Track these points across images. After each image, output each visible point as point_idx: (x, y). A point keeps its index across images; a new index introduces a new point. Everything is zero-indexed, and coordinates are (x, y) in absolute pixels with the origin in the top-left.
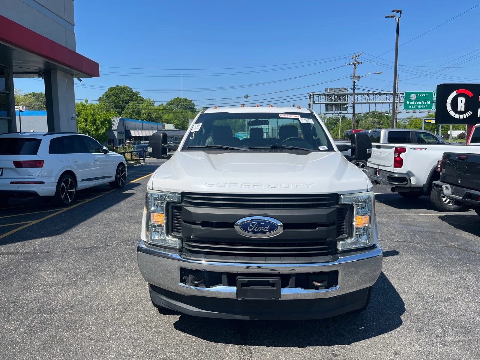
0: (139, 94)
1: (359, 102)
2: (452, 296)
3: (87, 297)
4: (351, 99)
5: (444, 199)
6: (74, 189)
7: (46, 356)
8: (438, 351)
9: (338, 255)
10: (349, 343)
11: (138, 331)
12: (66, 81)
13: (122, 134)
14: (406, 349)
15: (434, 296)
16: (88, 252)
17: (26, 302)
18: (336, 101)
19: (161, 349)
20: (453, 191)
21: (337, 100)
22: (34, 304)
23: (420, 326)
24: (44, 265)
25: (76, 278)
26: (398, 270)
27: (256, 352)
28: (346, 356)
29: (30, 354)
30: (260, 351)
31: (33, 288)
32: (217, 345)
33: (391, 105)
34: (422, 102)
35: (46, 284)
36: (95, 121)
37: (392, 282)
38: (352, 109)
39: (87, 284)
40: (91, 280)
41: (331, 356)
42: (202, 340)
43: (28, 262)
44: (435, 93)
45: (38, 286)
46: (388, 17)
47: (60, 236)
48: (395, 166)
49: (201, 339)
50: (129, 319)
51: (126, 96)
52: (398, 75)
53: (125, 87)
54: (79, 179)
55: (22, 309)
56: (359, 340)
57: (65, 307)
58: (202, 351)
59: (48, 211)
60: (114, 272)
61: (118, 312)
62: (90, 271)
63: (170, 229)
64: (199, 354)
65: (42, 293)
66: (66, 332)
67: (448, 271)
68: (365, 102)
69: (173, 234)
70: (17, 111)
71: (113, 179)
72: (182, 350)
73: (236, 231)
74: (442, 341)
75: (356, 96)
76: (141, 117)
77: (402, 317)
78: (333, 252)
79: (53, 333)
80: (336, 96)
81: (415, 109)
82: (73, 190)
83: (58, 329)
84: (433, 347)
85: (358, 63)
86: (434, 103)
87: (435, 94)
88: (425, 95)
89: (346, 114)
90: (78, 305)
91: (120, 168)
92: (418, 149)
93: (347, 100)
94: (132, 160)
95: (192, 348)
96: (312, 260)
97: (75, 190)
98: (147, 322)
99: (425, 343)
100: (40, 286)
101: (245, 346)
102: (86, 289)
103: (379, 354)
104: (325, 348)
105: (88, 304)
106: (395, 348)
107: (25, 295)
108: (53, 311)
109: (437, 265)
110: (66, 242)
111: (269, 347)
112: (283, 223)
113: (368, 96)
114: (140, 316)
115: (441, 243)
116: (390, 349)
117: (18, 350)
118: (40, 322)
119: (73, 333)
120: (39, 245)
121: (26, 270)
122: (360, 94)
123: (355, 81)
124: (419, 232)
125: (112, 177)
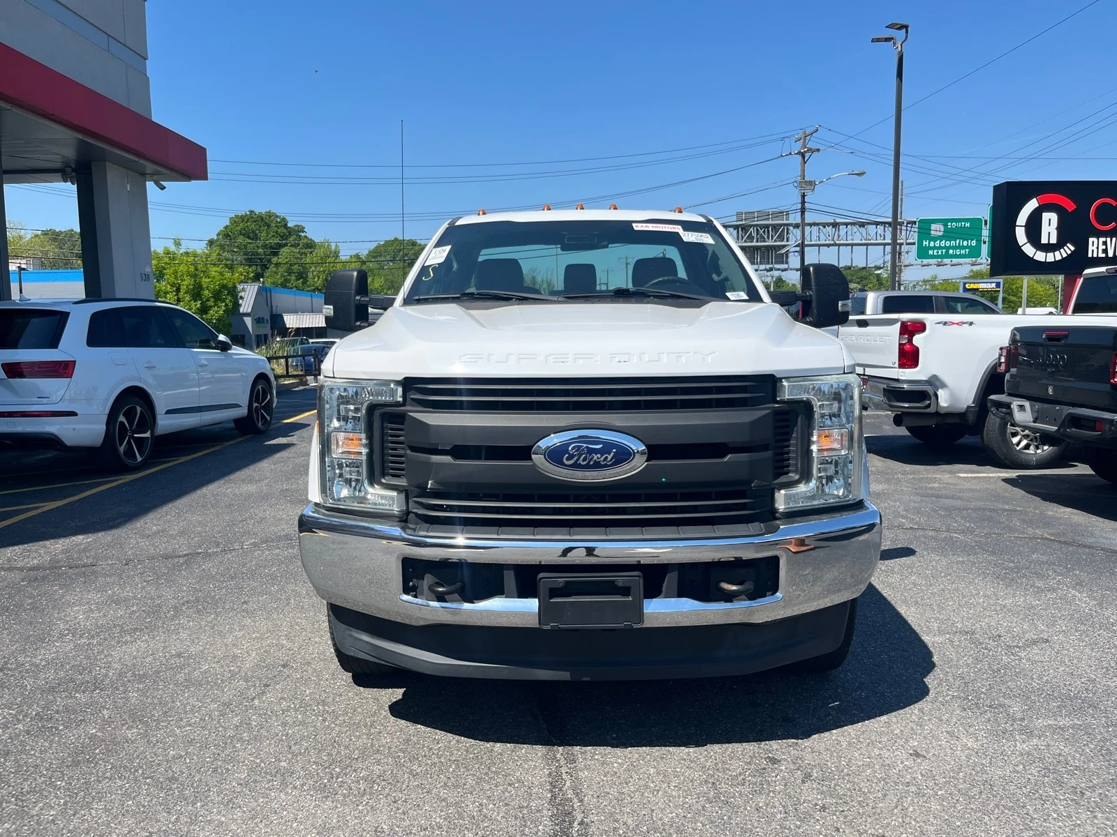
0: (304, 232)
1: (813, 243)
2: (1042, 636)
3: (179, 655)
4: (795, 236)
5: (1015, 440)
6: (149, 431)
7: (78, 779)
8: (1018, 748)
9: (778, 522)
10: (807, 735)
11: (303, 723)
12: (129, 189)
13: (263, 322)
14: (940, 745)
15: (1000, 636)
16: (182, 564)
17: (31, 669)
18: (761, 242)
19: (359, 757)
20: (1036, 415)
21: (764, 238)
22: (50, 672)
23: (970, 698)
24: (75, 591)
25: (153, 617)
26: (915, 585)
27: (586, 758)
28: (800, 762)
29: (40, 776)
30: (596, 757)
31: (49, 640)
32: (494, 746)
33: (888, 248)
34: (958, 242)
35: (80, 631)
36: (200, 291)
37: (902, 610)
38: (799, 257)
39: (181, 630)
40: (189, 621)
41: (765, 762)
42: (457, 737)
43: (38, 586)
44: (986, 222)
45: (62, 636)
46: (878, 40)
47: (116, 532)
48: (902, 366)
49: (454, 736)
50: (282, 698)
51: (273, 236)
52: (902, 182)
53: (270, 215)
54: (160, 408)
55: (23, 683)
56: (829, 729)
57: (126, 677)
58: (458, 761)
59: (87, 482)
60: (245, 602)
61: (255, 685)
62: (188, 602)
63: (378, 469)
64: (450, 766)
65: (72, 649)
66: (127, 729)
67: (1031, 586)
68: (827, 242)
69: (383, 481)
70: (14, 272)
71: (243, 412)
72: (409, 759)
73: (535, 464)
74: (1025, 729)
75: (807, 229)
76: (308, 283)
77: (927, 680)
78: (767, 515)
79: (96, 732)
80: (761, 229)
81: (942, 257)
82: (148, 435)
83: (109, 722)
84: (1004, 741)
85: (810, 150)
86: (985, 243)
87: (986, 224)
88: (965, 225)
89: (785, 270)
90: (157, 672)
91: (260, 387)
92: (954, 323)
93: (788, 239)
94: (287, 376)
95: (433, 753)
96: (716, 531)
97: (152, 434)
98: (324, 703)
99: (985, 733)
100: (66, 636)
101: (561, 749)
102: (178, 639)
103: (877, 757)
104: (750, 748)
105: (182, 669)
106: (915, 744)
107: (29, 654)
108: (97, 685)
109: (1004, 573)
110: (129, 544)
111: (617, 747)
112: (646, 446)
113: (834, 229)
114: (308, 692)
115: (1012, 530)
116: (902, 746)
117: (10, 768)
118: (66, 709)
119: (146, 731)
120: (65, 551)
121: (31, 603)
122: (815, 224)
123: (804, 193)
124: (960, 509)
125: (241, 406)
